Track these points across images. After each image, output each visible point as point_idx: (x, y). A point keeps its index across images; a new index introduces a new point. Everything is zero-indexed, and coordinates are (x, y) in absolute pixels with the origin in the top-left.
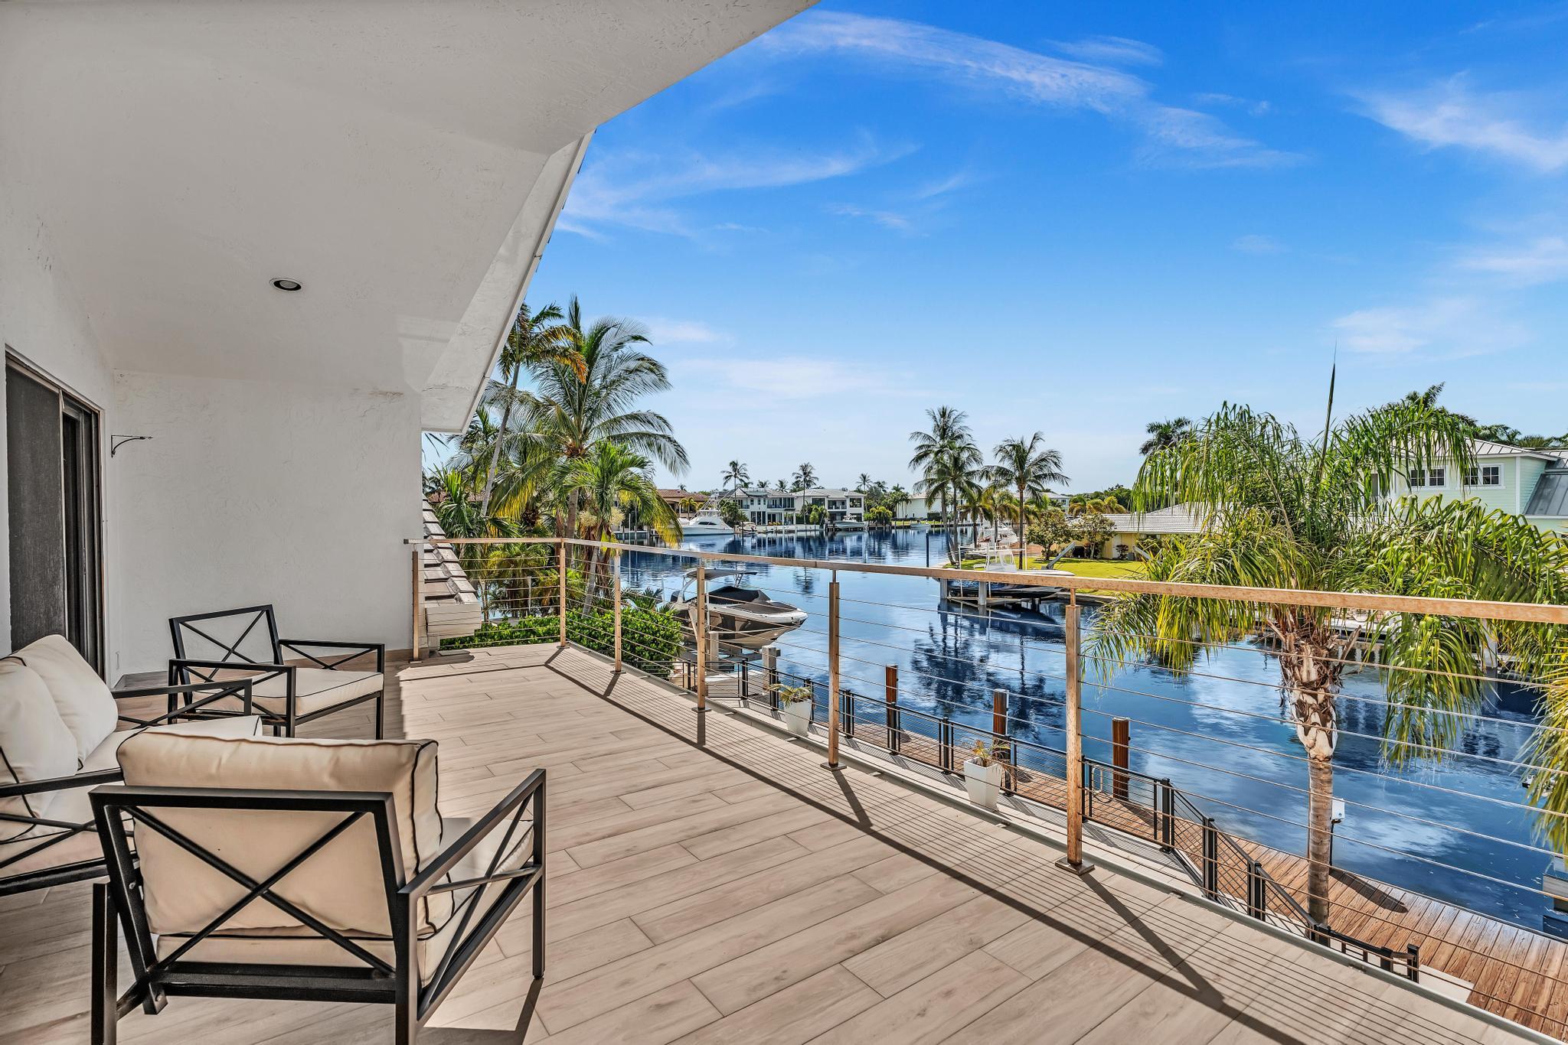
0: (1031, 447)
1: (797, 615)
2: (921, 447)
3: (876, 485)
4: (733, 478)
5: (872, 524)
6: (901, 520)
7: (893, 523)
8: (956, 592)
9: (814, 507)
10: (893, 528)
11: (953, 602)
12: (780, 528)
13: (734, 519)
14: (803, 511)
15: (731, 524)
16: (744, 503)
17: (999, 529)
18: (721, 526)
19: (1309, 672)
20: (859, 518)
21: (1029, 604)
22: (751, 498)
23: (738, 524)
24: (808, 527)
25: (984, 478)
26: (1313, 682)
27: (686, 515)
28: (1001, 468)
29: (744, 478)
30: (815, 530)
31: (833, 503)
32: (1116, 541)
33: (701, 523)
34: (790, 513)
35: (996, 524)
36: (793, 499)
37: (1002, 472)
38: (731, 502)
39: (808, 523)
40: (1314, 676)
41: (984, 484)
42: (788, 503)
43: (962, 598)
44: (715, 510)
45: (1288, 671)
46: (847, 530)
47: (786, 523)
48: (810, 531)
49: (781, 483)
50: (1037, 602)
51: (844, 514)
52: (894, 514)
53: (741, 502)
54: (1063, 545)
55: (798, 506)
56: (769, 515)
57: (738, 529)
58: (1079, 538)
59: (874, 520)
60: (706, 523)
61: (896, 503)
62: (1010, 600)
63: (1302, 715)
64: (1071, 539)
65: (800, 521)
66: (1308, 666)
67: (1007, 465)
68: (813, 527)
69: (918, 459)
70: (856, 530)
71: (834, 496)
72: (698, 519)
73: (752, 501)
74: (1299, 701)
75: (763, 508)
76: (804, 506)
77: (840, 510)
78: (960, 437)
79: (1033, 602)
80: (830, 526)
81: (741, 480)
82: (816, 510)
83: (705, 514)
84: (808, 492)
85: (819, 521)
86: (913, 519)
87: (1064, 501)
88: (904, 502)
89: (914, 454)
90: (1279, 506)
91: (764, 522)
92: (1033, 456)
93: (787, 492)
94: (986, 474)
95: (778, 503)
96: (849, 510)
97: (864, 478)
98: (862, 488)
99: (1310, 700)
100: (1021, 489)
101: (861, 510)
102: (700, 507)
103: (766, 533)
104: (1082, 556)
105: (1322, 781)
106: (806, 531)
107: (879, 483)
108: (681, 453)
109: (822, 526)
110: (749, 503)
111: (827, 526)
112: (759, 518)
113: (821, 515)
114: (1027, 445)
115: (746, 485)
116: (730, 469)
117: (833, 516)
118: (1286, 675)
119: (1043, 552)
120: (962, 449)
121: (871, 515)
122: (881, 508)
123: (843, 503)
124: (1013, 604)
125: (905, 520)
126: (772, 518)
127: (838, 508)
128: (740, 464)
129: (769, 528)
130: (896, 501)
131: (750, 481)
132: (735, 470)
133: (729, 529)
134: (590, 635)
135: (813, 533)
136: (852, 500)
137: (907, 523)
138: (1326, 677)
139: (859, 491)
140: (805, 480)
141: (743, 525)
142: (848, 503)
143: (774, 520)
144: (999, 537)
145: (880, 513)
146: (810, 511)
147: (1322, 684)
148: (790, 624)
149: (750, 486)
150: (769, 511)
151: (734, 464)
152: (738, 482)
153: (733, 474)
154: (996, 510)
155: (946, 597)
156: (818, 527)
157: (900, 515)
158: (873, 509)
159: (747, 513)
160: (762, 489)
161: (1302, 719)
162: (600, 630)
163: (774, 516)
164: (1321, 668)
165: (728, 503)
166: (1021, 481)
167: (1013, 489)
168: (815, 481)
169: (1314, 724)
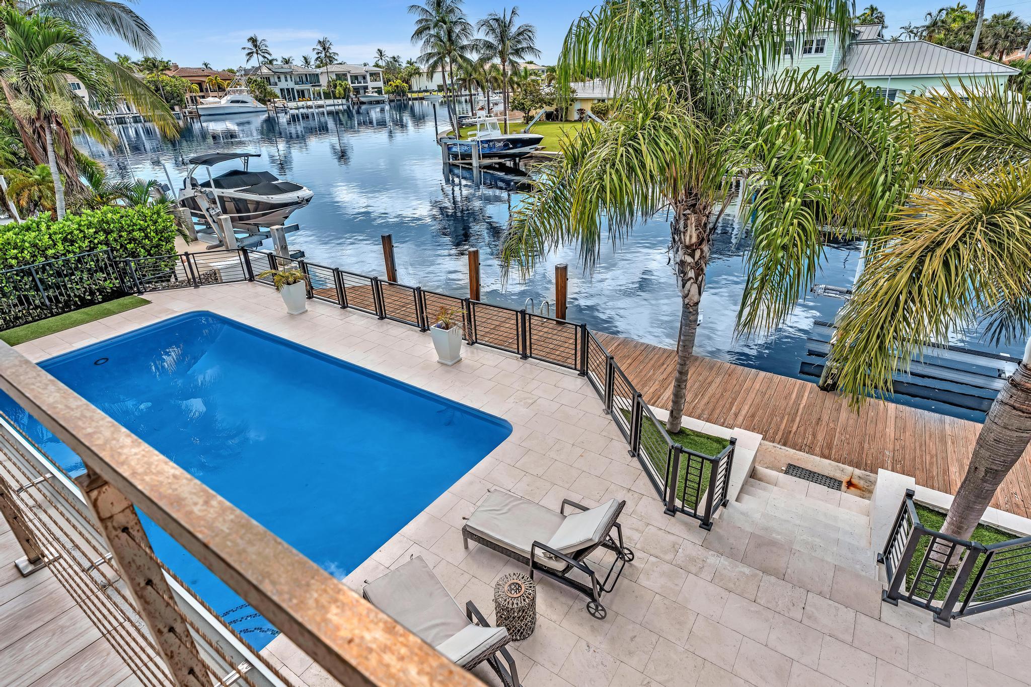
0: (510, 22)
1: (305, 193)
2: (420, 21)
3: (392, 60)
4: (255, 55)
5: (392, 97)
6: (416, 92)
7: (409, 95)
8: (455, 156)
9: (338, 82)
10: (410, 99)
11: (453, 165)
12: (310, 103)
13: (265, 96)
14: (329, 86)
15: (262, 101)
16: (272, 80)
17: (491, 99)
18: (254, 104)
19: (691, 237)
20: (379, 92)
21: (512, 163)
22: (278, 75)
23: (269, 101)
24: (336, 101)
25: (474, 51)
26: (692, 245)
27: (215, 94)
28: (487, 42)
29: (266, 55)
30: (342, 105)
31: (355, 78)
32: (577, 106)
33: (232, 102)
34: (317, 88)
35: (488, 94)
36: (317, 75)
37: (489, 46)
38: (259, 79)
39: (335, 98)
40: (694, 240)
41: (474, 57)
42: (314, 79)
43: (460, 161)
44: (243, 88)
45: (676, 237)
46: (371, 103)
47: (315, 99)
48: (339, 105)
49: (305, 59)
50: (517, 161)
51: (366, 88)
52: (410, 87)
53: (268, 79)
54: (538, 110)
55: (324, 81)
56: (298, 92)
57: (270, 106)
58: (550, 104)
59: (393, 93)
60: (238, 102)
61: (411, 76)
62: (497, 160)
63: (682, 272)
64: (544, 106)
65: (327, 96)
66: (691, 232)
67: (491, 39)
68: (340, 101)
69: (419, 33)
70: (378, 102)
71: (354, 72)
72: (229, 97)
73: (279, 78)
74: (681, 261)
75: (290, 85)
76: (329, 82)
77: (363, 84)
78: (452, 11)
79: (515, 161)
80: (355, 100)
81: (264, 57)
82: (341, 86)
83: (234, 92)
84: (331, 68)
85: (346, 97)
86: (426, 91)
87: (543, 71)
88: (417, 76)
89: (415, 28)
90: (684, 80)
91: (294, 99)
92: (513, 30)
93: (312, 69)
94: (474, 47)
95: (304, 79)
96: (371, 84)
97: (380, 52)
98: (380, 63)
99: (689, 259)
100: (504, 61)
101: (380, 84)
102: (228, 85)
103: (298, 108)
104: (553, 120)
105: (690, 321)
106: (334, 105)
107: (394, 58)
108: (143, 27)
109: (348, 100)
110: (277, 80)
111: (352, 100)
112: (288, 94)
113: (346, 90)
114: (508, 19)
115: (271, 62)
116: (250, 45)
117: (357, 91)
118: (674, 239)
119: (524, 117)
120: (455, 23)
121: (390, 88)
122: (398, 82)
123: (364, 78)
124: (499, 164)
125: (419, 92)
126: (302, 94)
127: (360, 83)
128: (259, 39)
129: (300, 104)
130: (411, 75)
131: (274, 57)
132: (255, 46)
133: (260, 106)
134: (65, 240)
135: (341, 107)
136: (371, 75)
137: (421, 95)
138: (703, 239)
139: (377, 66)
140: (326, 55)
141: (274, 102)
142: (368, 78)
143: (304, 96)
144: (491, 105)
145: (397, 86)
146: (335, 86)
147: (700, 245)
148: (297, 203)
149: (275, 63)
150: (297, 87)
151: (253, 40)
152: (261, 59)
153: (255, 50)
154: (487, 81)
155: (447, 161)
156: (344, 101)
157: (415, 88)
158: (392, 83)
159: (277, 91)
160: (286, 66)
161: (682, 275)
162: (76, 232)
163: (303, 91)
164: (700, 232)
165: (255, 81)
166: (502, 55)
167: (497, 61)
168: (336, 57)
169: (691, 278)
